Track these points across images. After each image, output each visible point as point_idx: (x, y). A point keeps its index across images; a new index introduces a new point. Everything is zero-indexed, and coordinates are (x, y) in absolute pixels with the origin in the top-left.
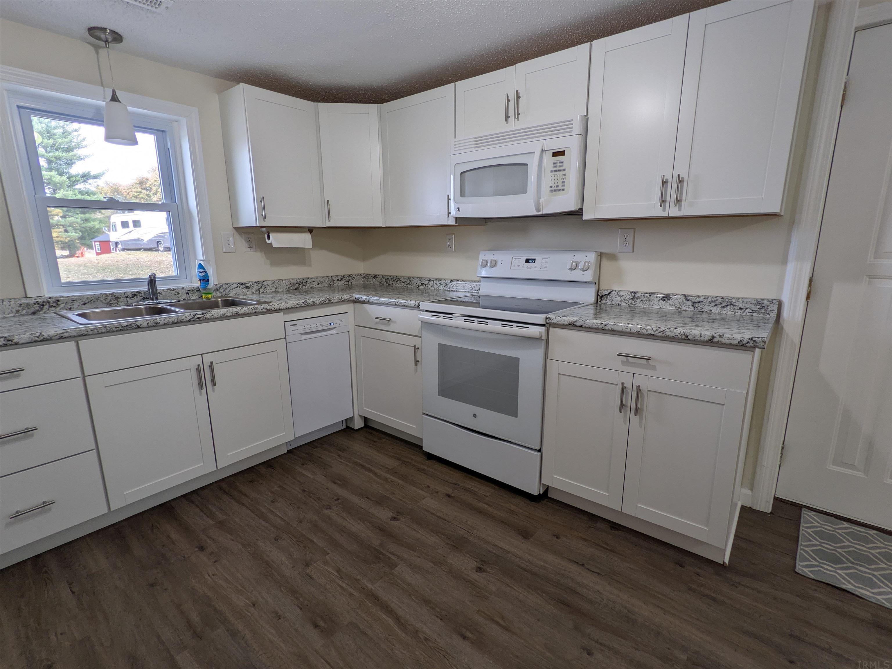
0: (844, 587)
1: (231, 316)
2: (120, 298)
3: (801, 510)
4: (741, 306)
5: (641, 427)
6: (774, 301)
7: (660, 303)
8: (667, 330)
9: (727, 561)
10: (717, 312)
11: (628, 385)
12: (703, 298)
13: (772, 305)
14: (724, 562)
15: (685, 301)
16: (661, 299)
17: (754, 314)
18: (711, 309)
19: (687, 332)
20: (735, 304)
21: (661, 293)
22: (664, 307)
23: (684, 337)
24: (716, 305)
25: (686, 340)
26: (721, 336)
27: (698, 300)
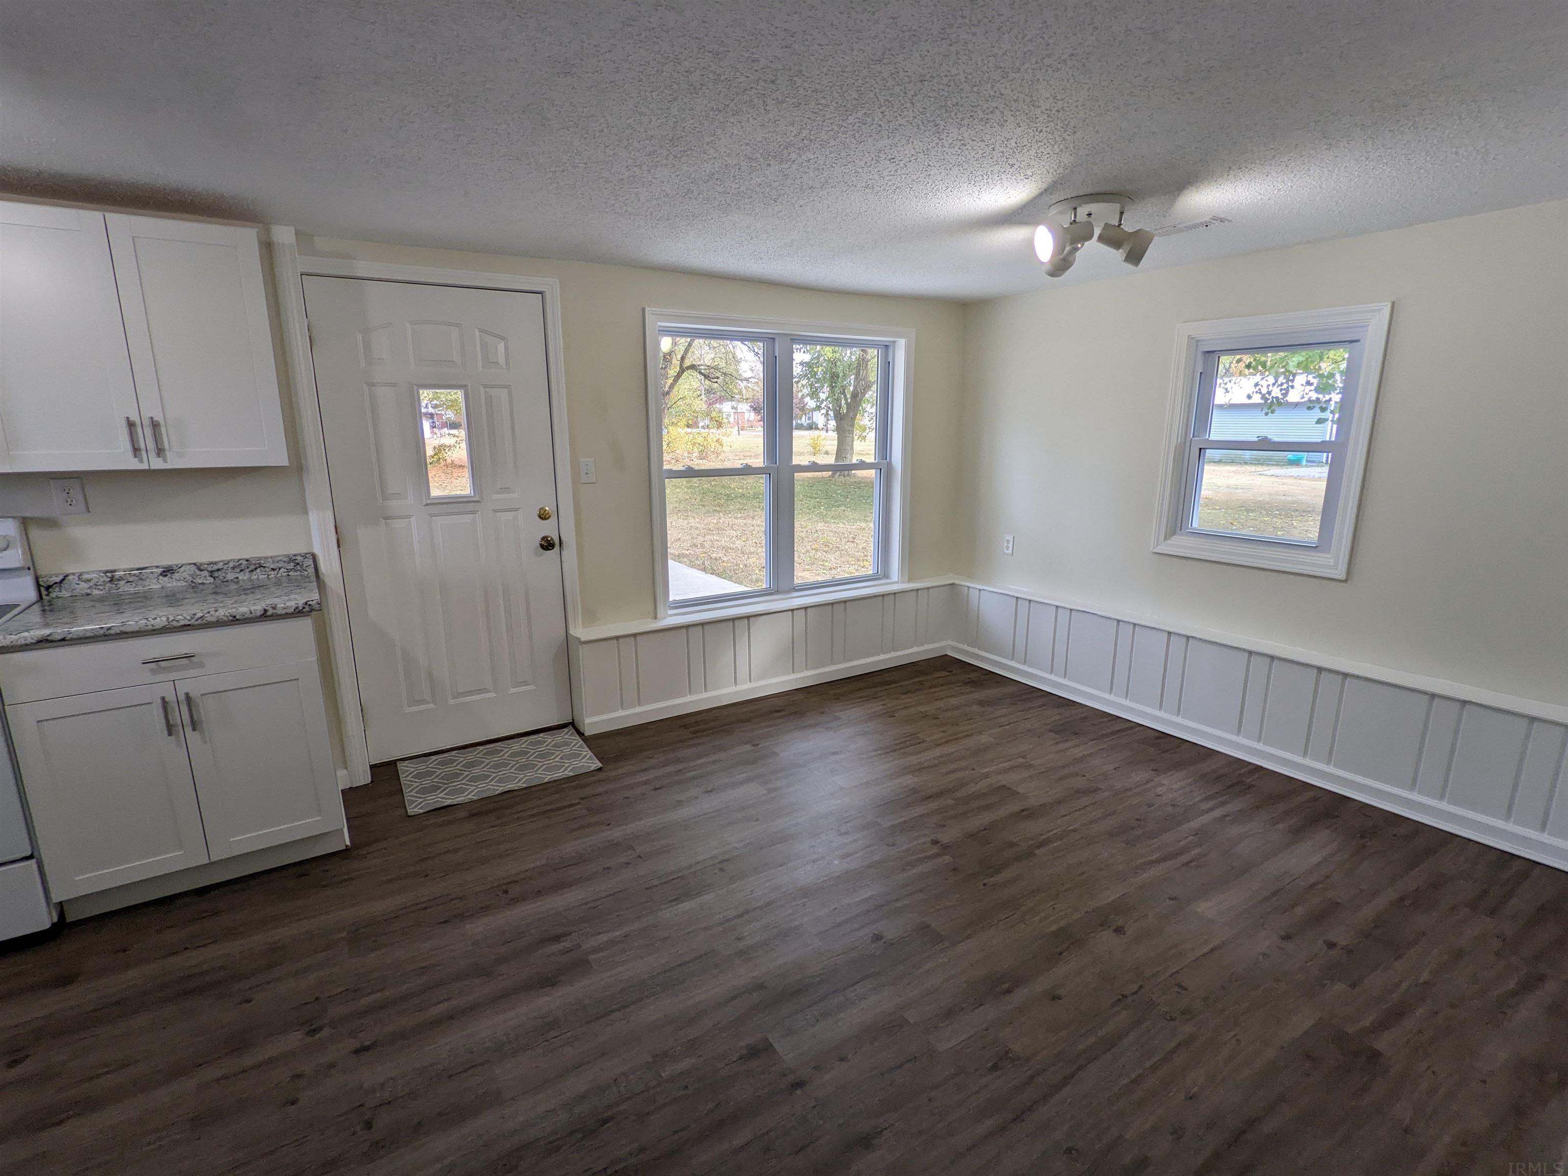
0: (446, 804)
3: (396, 765)
4: (272, 566)
5: (205, 743)
6: (307, 555)
7: (160, 581)
8: (206, 615)
9: (348, 843)
10: (246, 578)
11: (170, 698)
12: (221, 564)
13: (306, 560)
14: (346, 846)
15: (198, 572)
16: (161, 574)
17: (290, 573)
18: (238, 575)
19: (233, 611)
20: (264, 565)
21: (157, 567)
22: (169, 585)
23: (231, 618)
24: (242, 570)
25: (235, 621)
26: (274, 608)
27: (215, 567)
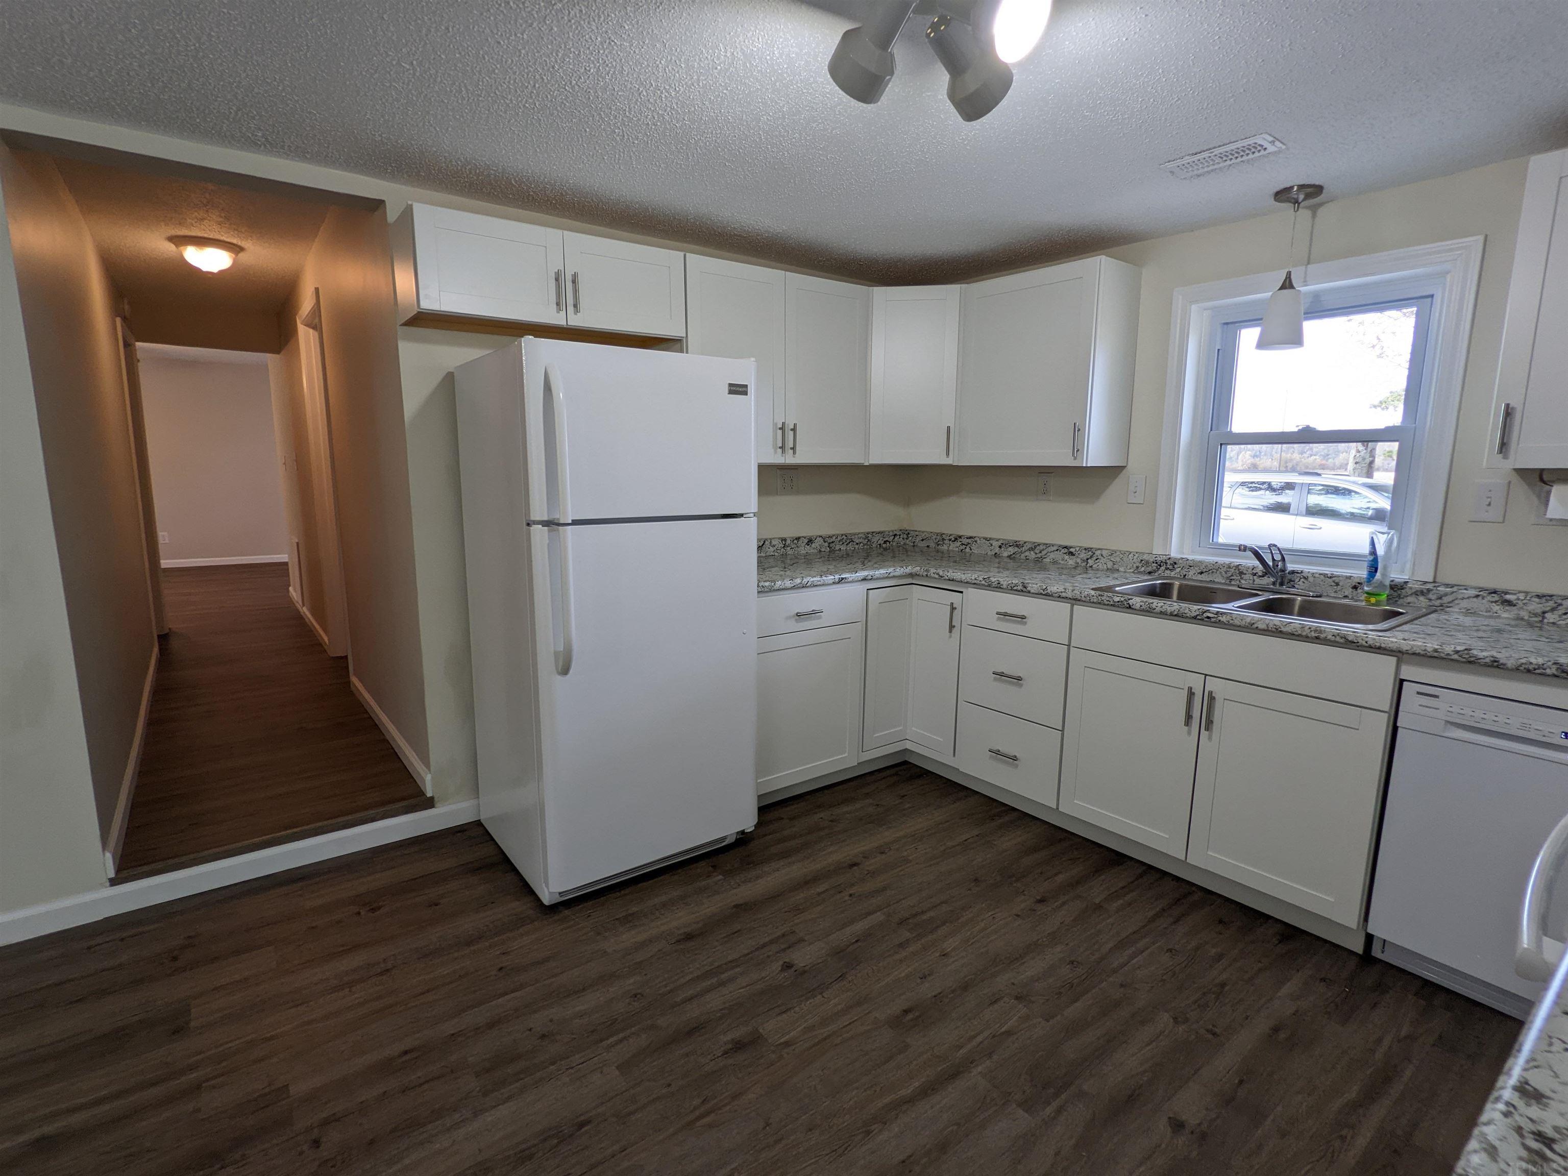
1: (1264, 630)
2: (1245, 574)
